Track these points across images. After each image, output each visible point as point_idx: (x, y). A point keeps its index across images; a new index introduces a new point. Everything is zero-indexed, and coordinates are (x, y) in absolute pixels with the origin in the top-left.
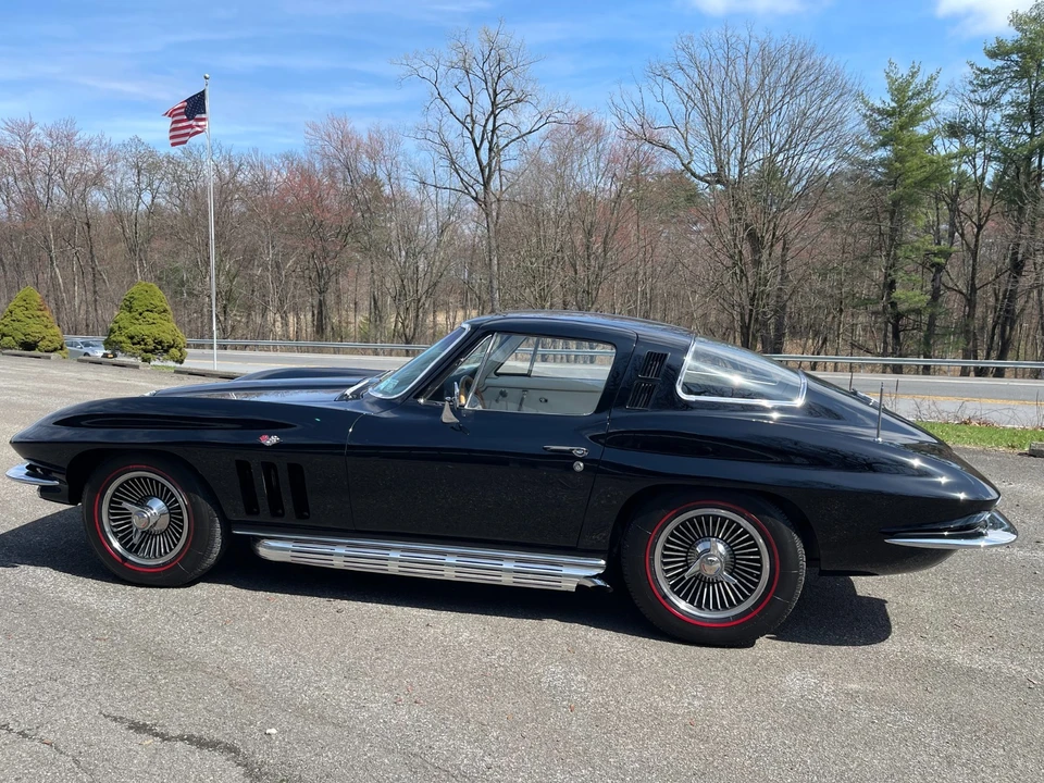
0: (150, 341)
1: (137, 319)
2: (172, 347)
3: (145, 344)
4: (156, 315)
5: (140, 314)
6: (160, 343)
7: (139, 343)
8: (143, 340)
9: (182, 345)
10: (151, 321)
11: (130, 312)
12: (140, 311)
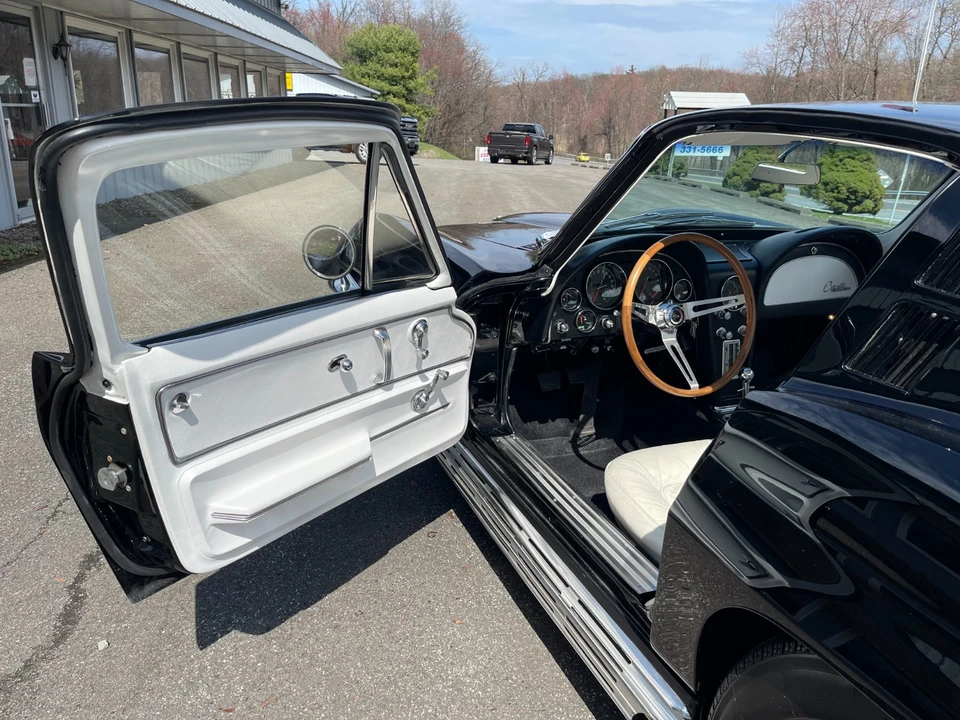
0: (844, 189)
1: (837, 166)
2: (868, 197)
3: (839, 192)
4: (858, 163)
5: (841, 160)
6: (855, 192)
7: (832, 191)
8: (837, 188)
9: (879, 197)
10: (850, 168)
11: (832, 157)
12: (841, 157)
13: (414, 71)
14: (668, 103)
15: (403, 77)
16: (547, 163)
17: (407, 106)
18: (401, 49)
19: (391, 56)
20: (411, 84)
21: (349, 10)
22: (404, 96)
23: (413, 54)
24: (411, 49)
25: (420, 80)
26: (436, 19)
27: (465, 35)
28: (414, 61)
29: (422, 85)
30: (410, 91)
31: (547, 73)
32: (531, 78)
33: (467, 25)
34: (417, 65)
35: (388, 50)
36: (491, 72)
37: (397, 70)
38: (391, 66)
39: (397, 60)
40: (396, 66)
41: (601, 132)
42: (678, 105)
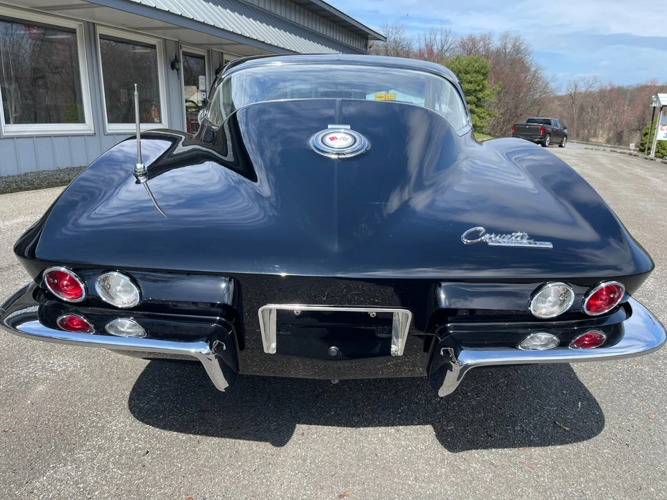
13: (483, 86)
14: (656, 102)
15: (475, 90)
16: (561, 146)
17: (476, 110)
18: (475, 72)
19: (469, 76)
20: (480, 95)
21: (445, 48)
22: (474, 103)
23: (484, 74)
24: (483, 71)
25: (487, 92)
26: (508, 50)
27: (528, 59)
28: (485, 79)
29: (488, 95)
30: (479, 100)
31: (595, 85)
32: (582, 89)
33: (531, 53)
34: (486, 82)
35: (467, 73)
36: (547, 84)
37: (471, 85)
38: (468, 83)
39: (472, 79)
40: (471, 83)
41: (635, 128)
42: (663, 103)
